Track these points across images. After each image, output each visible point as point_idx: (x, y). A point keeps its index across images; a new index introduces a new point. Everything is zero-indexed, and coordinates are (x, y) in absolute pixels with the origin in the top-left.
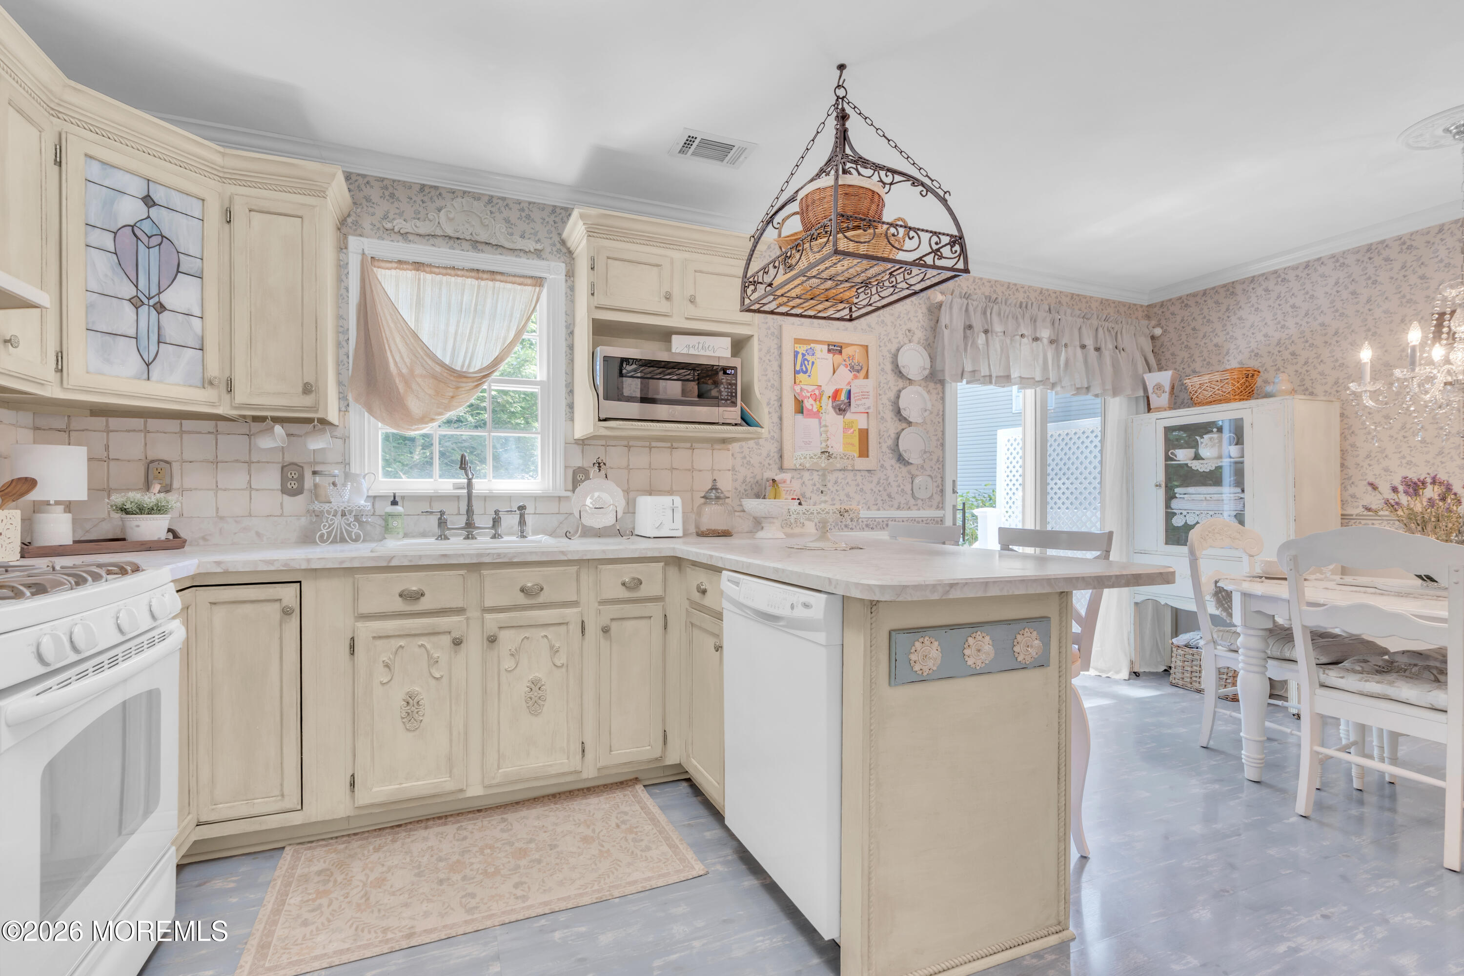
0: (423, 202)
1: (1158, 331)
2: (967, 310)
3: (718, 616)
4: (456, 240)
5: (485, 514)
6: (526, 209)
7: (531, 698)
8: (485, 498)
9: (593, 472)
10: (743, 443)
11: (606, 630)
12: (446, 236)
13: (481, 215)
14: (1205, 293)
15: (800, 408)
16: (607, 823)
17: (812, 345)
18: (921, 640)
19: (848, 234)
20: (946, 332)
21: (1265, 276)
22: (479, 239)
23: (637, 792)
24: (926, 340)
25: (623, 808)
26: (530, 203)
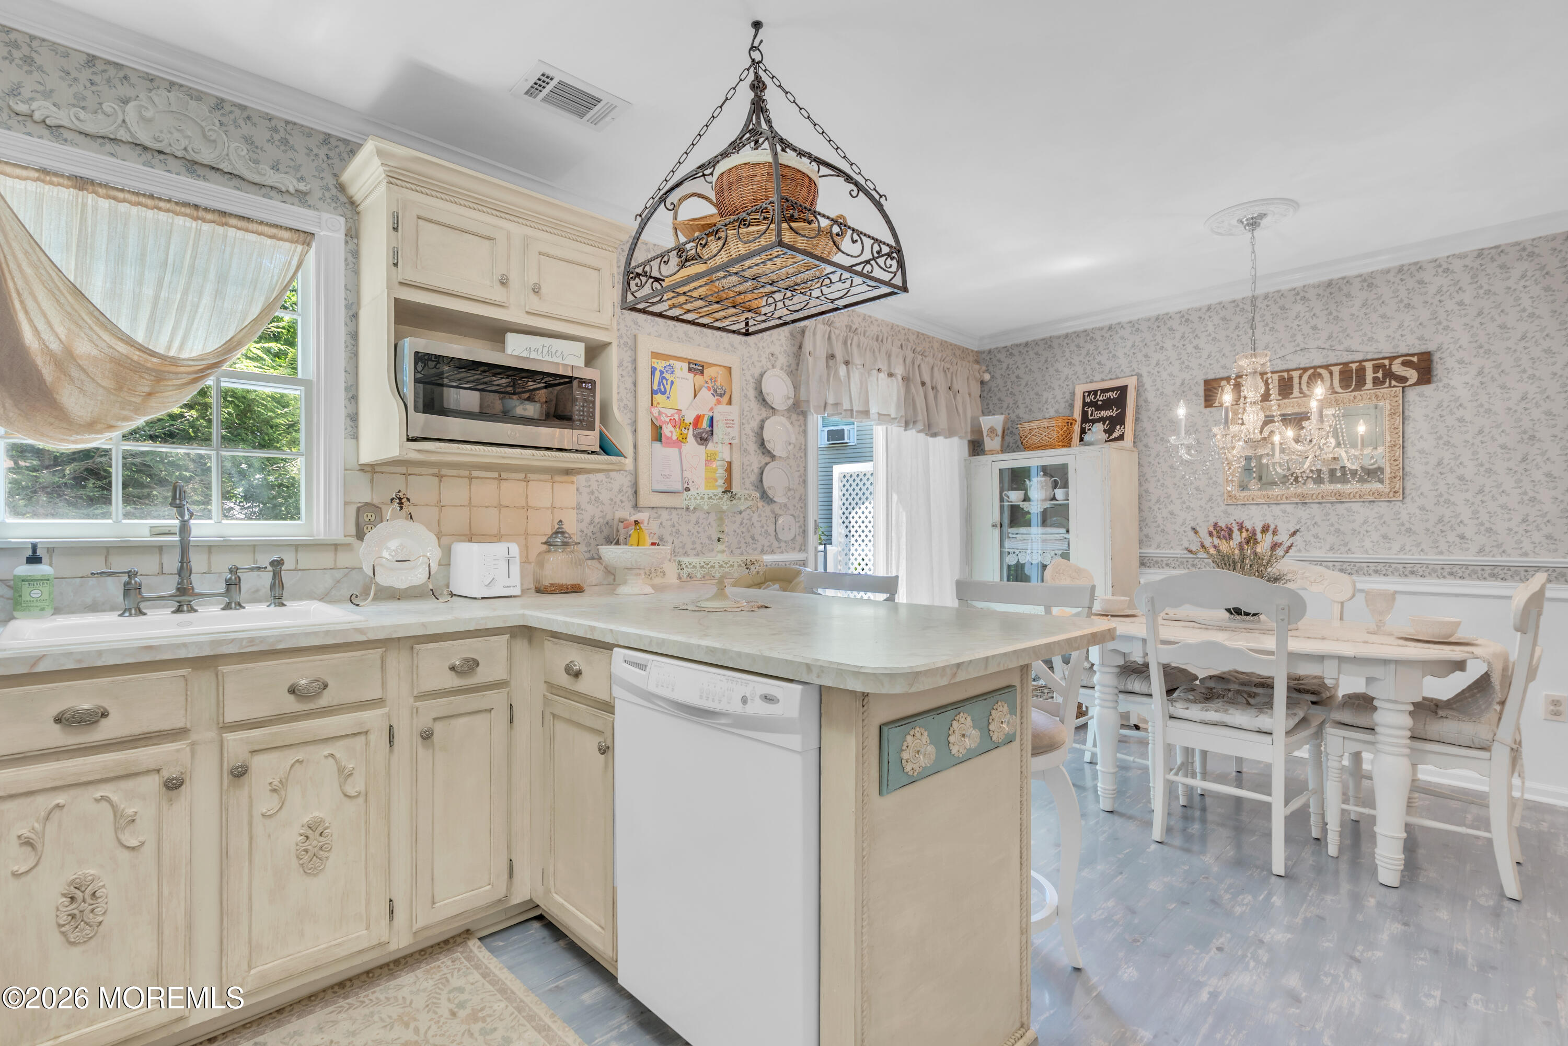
0: (92, 83)
1: (987, 377)
2: (829, 338)
3: (608, 707)
4: (156, 154)
5: (209, 572)
6: (282, 130)
7: (306, 851)
8: (210, 548)
9: (390, 511)
10: (591, 476)
11: (426, 736)
12: (137, 145)
13: (203, 124)
14: (1027, 344)
15: (658, 435)
16: (436, 1013)
17: (672, 362)
18: (912, 732)
19: (793, 225)
20: (810, 359)
21: (1078, 334)
22: (198, 158)
23: (471, 951)
24: (789, 366)
25: (456, 982)
26: (287, 122)
